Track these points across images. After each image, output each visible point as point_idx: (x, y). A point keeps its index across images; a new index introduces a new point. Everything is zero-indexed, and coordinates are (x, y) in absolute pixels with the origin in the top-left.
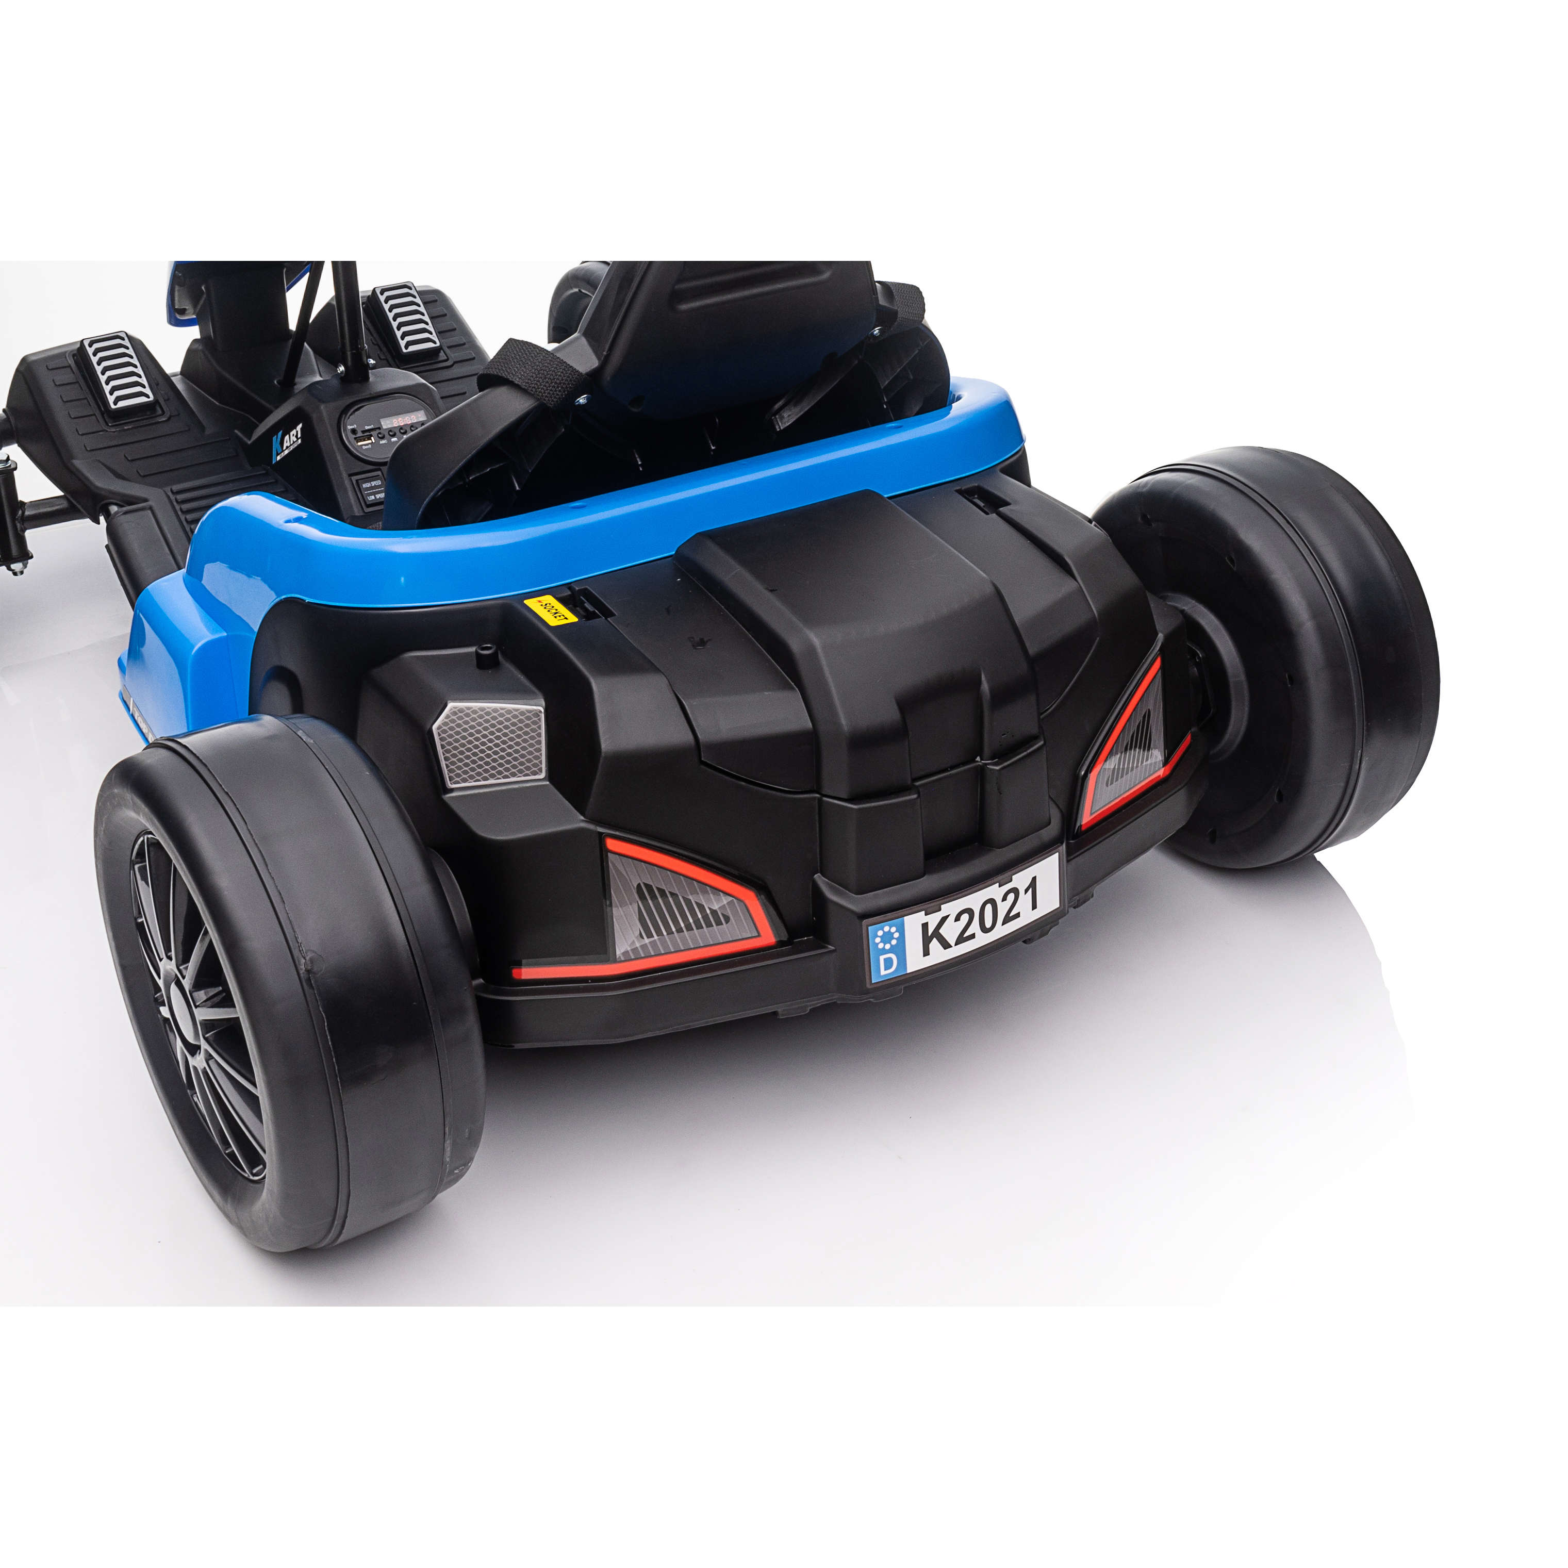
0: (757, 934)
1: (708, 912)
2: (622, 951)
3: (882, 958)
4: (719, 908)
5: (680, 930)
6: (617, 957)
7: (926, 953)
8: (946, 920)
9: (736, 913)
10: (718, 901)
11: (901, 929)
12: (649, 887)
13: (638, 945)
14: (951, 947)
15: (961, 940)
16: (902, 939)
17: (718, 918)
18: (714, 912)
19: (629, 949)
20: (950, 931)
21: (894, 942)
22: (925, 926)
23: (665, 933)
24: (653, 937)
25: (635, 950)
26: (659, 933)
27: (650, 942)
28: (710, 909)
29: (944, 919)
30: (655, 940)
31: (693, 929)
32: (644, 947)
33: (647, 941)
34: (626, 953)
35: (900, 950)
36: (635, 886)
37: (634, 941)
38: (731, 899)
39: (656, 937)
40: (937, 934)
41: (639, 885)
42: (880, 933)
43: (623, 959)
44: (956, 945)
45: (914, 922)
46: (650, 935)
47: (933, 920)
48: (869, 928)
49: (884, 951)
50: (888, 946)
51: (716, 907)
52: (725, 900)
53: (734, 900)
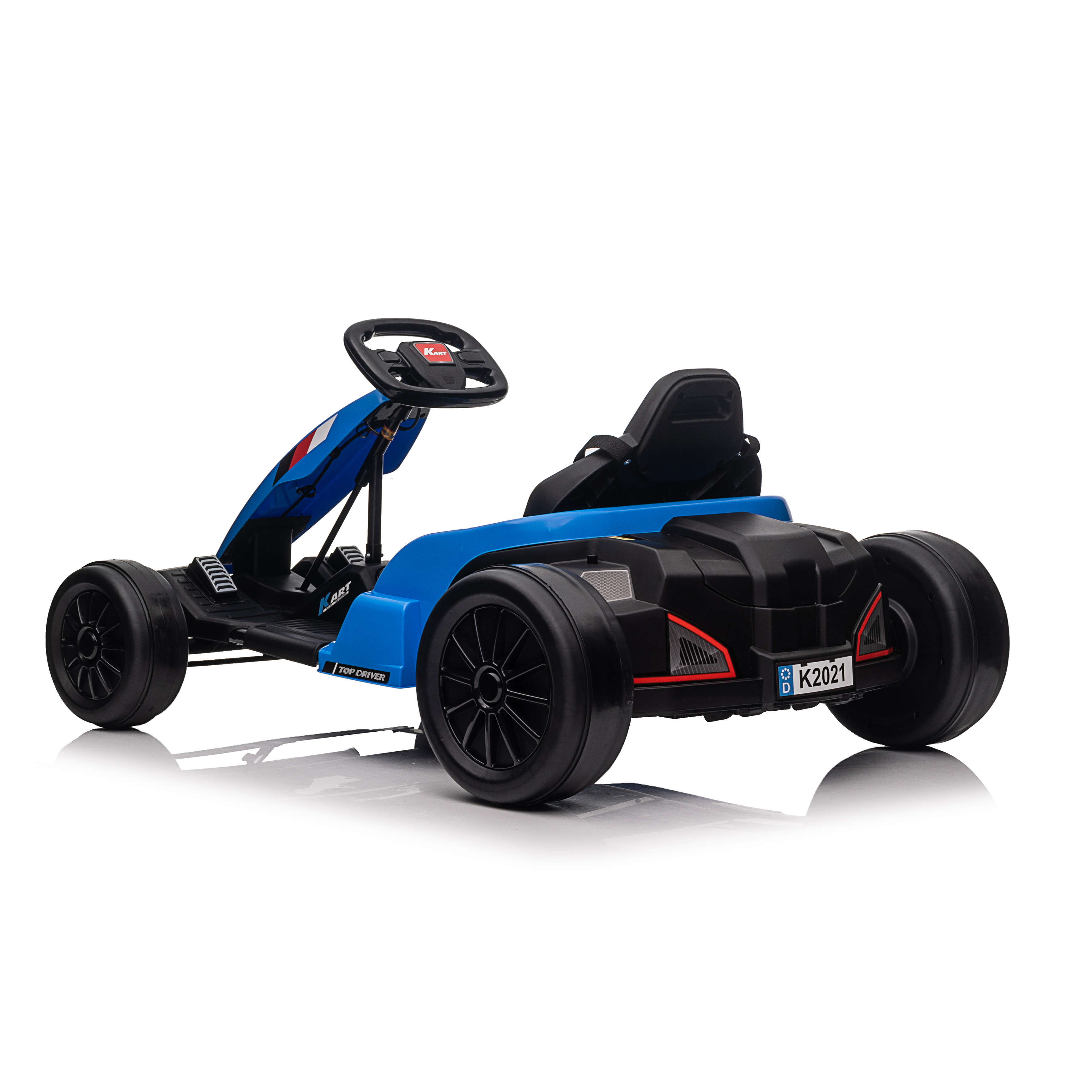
0: (727, 670)
1: (708, 656)
2: (673, 670)
3: (784, 684)
4: (713, 655)
5: (697, 663)
6: (671, 673)
7: (802, 687)
9: (720, 659)
10: (713, 650)
11: (791, 671)
12: (685, 640)
13: (679, 668)
14: (811, 686)
15: (816, 684)
16: (791, 676)
17: (712, 660)
18: (711, 656)
19: (676, 670)
20: (812, 677)
21: (789, 677)
22: (801, 672)
23: (691, 664)
24: (686, 665)
25: (678, 670)
26: (688, 664)
27: (684, 668)
28: (709, 654)
29: (809, 671)
30: (686, 667)
31: (702, 664)
32: (682, 669)
33: (683, 667)
34: (674, 672)
35: (791, 681)
36: (679, 638)
37: (678, 666)
38: (718, 651)
39: (687, 665)
40: (805, 677)
41: (681, 638)
42: (783, 671)
43: (673, 674)
44: (814, 686)
45: (797, 668)
46: (684, 664)
47: (805, 669)
48: (779, 667)
49: (785, 681)
50: (786, 679)
51: (712, 654)
52: (715, 651)
53: (720, 652)
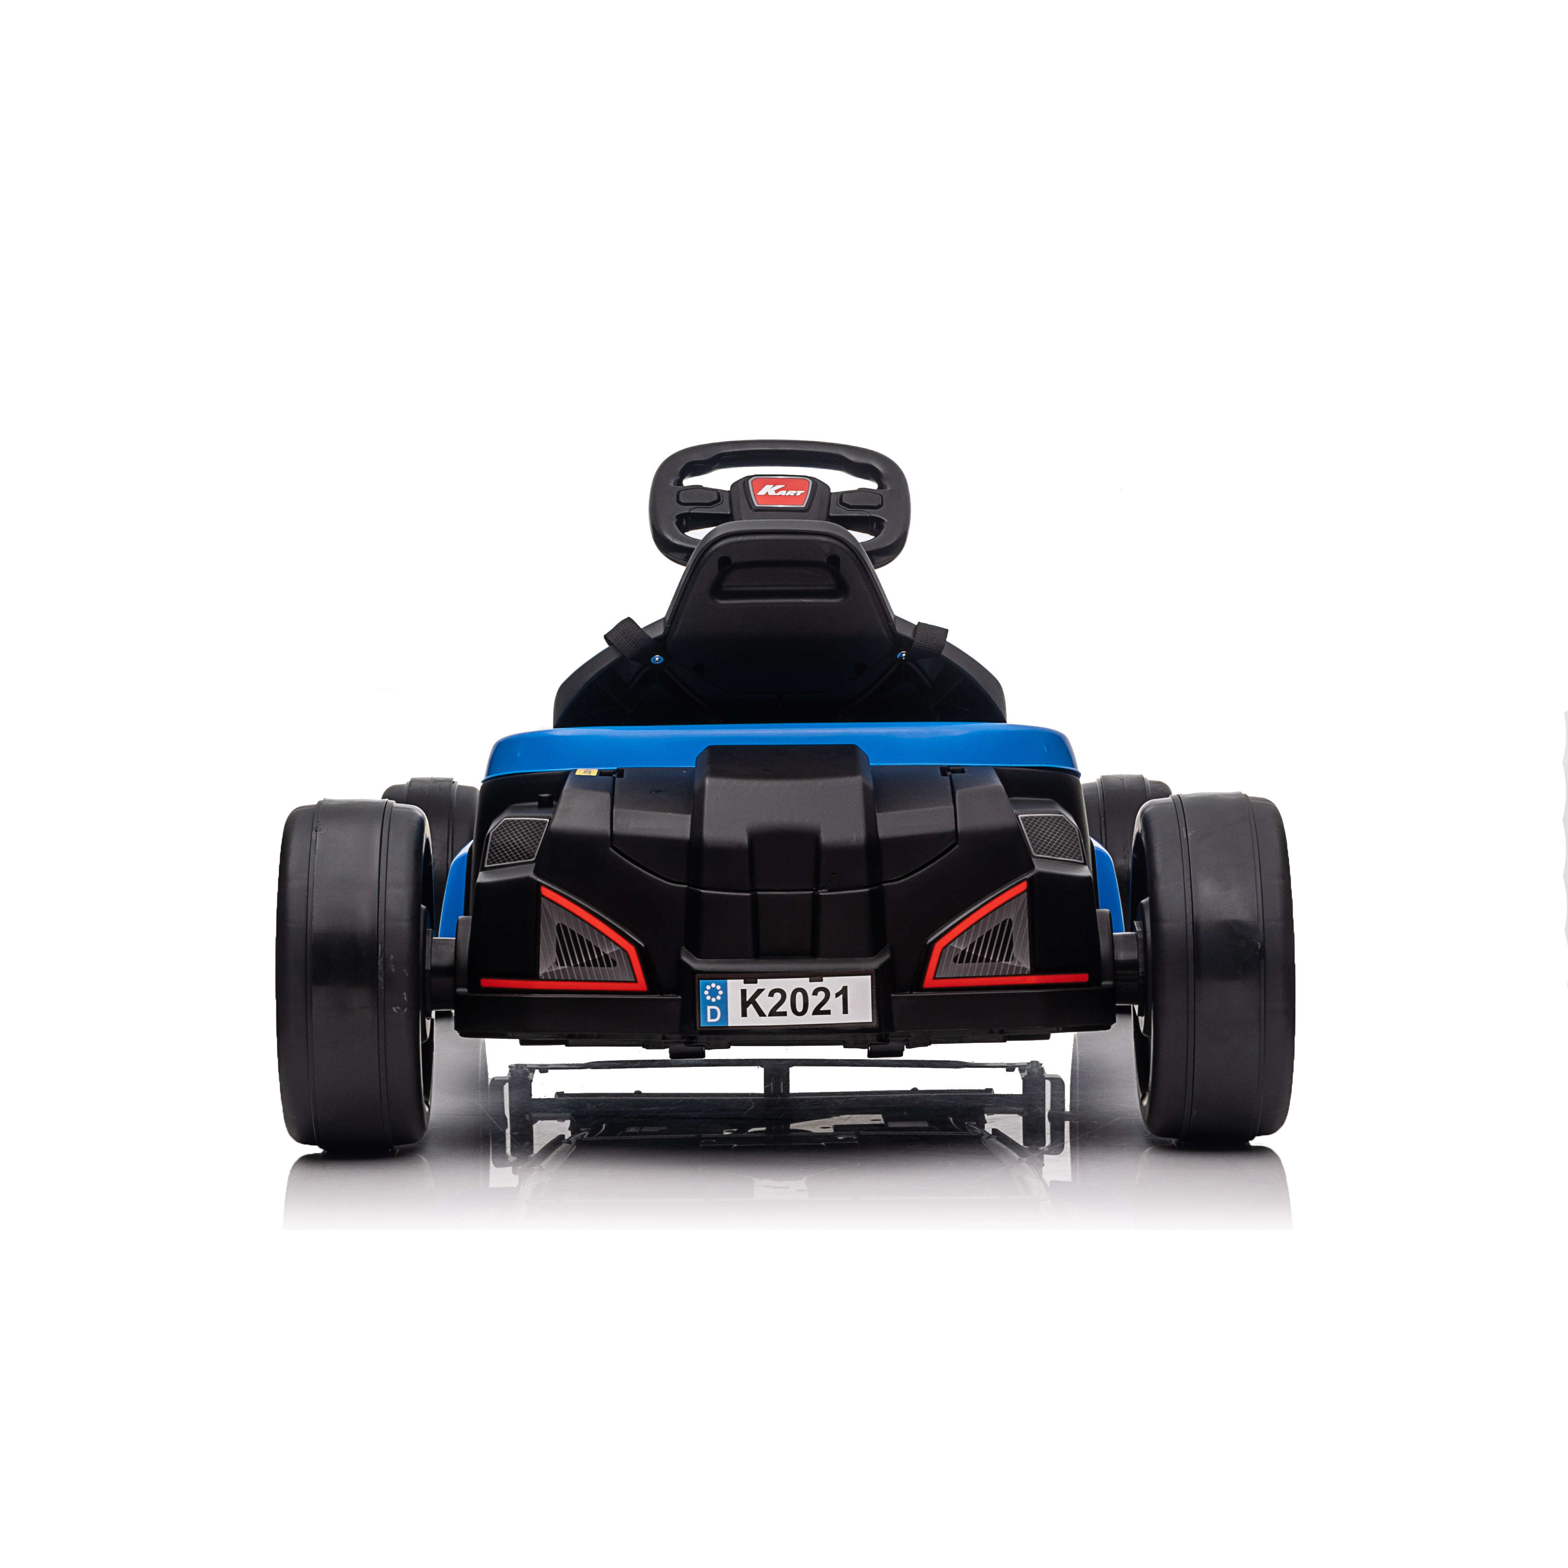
0: (634, 980)
1: (602, 955)
2: (543, 972)
3: (709, 1008)
4: (610, 953)
5: (582, 964)
6: (540, 976)
7: (744, 1014)
8: (761, 993)
9: (621, 960)
10: (610, 947)
11: (725, 988)
12: (565, 927)
13: (554, 970)
14: (764, 1015)
15: (773, 1013)
16: (725, 996)
17: (608, 961)
18: (606, 956)
19: (548, 971)
20: (766, 1003)
21: (719, 998)
22: (744, 992)
23: (572, 965)
24: (564, 966)
25: (552, 973)
26: (569, 964)
27: (562, 969)
28: (604, 953)
29: (760, 991)
30: (565, 968)
31: (591, 966)
32: (558, 971)
33: (560, 968)
34: (545, 974)
35: (723, 1004)
36: (556, 924)
37: (551, 966)
38: (618, 948)
39: (566, 967)
40: (753, 1001)
41: (558, 925)
42: (708, 987)
43: (543, 978)
44: (770, 1015)
45: (735, 986)
46: (562, 964)
47: (751, 989)
48: (701, 981)
49: (711, 1003)
50: (714, 1000)
51: (608, 952)
52: (614, 949)
53: (621, 951)
